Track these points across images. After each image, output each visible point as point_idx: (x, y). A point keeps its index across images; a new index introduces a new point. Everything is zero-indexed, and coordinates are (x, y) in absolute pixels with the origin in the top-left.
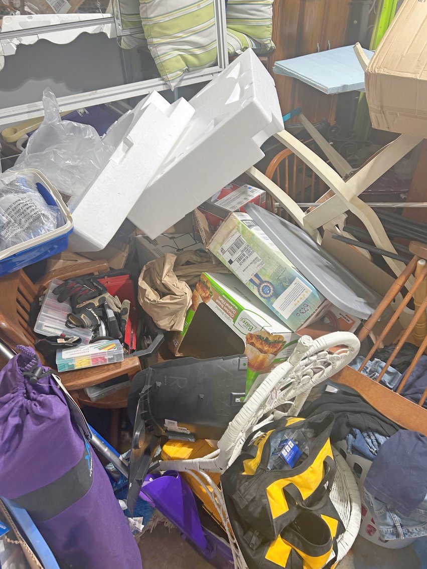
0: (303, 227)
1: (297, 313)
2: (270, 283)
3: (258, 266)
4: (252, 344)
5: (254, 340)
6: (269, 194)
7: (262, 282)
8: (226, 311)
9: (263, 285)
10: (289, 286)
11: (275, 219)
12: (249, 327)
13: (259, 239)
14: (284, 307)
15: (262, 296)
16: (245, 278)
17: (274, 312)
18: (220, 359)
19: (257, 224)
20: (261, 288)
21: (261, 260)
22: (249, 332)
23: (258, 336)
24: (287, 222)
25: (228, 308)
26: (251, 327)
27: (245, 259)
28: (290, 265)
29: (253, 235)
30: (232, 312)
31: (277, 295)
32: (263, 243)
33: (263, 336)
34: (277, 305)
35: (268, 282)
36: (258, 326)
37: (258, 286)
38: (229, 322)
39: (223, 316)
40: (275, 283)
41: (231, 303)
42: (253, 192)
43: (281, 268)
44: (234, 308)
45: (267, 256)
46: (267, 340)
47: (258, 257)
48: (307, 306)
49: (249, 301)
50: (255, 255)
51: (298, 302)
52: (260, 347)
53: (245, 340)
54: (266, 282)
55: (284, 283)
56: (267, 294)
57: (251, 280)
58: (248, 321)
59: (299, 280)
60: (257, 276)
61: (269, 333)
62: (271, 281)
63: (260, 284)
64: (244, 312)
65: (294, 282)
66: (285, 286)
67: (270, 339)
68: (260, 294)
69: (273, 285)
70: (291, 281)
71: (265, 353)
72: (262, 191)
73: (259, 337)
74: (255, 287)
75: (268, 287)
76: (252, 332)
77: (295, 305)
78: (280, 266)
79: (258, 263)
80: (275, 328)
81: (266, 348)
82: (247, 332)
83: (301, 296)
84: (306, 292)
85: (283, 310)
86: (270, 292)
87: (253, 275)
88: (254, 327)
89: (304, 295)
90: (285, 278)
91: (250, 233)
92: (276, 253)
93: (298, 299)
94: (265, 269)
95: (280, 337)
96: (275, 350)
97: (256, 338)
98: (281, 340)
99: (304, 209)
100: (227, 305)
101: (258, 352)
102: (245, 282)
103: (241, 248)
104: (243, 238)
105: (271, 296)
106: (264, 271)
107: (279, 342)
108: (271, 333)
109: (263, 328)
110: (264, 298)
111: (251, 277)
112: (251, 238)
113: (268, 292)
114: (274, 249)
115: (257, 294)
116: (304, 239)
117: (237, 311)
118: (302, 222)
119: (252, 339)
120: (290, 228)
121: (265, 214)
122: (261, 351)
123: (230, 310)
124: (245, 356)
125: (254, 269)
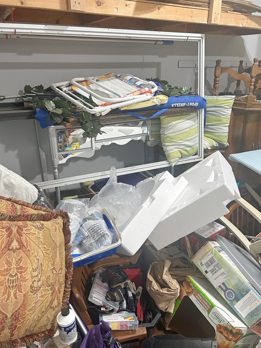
0: (250, 252)
1: (251, 315)
2: (233, 291)
3: (225, 278)
4: (221, 332)
5: (222, 330)
6: (227, 229)
7: (227, 289)
8: (203, 305)
9: (228, 291)
10: (246, 295)
11: (232, 245)
12: (219, 320)
13: (225, 260)
14: (242, 309)
15: (227, 299)
16: (216, 284)
17: (236, 311)
18: (199, 339)
19: (223, 250)
20: (226, 293)
21: (227, 274)
22: (219, 323)
23: (225, 327)
24: (239, 247)
25: (204, 303)
26: (220, 320)
27: (216, 272)
28: (246, 281)
29: (222, 257)
30: (207, 307)
31: (237, 299)
32: (228, 264)
33: (228, 328)
34: (237, 306)
35: (231, 290)
36: (225, 320)
37: (225, 291)
38: (205, 314)
39: (201, 308)
40: (236, 291)
41: (207, 300)
42: (218, 226)
43: (240, 281)
44: (208, 304)
45: (230, 272)
46: (231, 331)
47: (225, 272)
48: (259, 311)
49: (218, 300)
50: (222, 270)
51: (252, 307)
52: (226, 335)
53: (215, 329)
54: (230, 289)
55: (242, 292)
56: (230, 297)
57: (220, 286)
58: (218, 316)
59: (252, 292)
60: (223, 284)
61: (233, 327)
62: (233, 289)
63: (226, 290)
64: (215, 308)
65: (249, 293)
66: (243, 295)
67: (234, 331)
68: (226, 297)
69: (234, 293)
70: (247, 291)
71: (230, 340)
72: (223, 227)
73: (226, 329)
74: (222, 291)
75: (232, 293)
76: (221, 324)
77: (250, 309)
78: (239, 281)
79: (225, 276)
80: (237, 324)
81: (230, 337)
82: (217, 323)
83: (254, 303)
84: (258, 301)
85: (242, 311)
86: (232, 296)
87: (221, 283)
88: (222, 321)
89: (256, 303)
90: (243, 289)
91: (220, 255)
92: (236, 271)
93: (252, 305)
94: (229, 281)
95: (240, 330)
96: (236, 339)
97: (224, 329)
98: (240, 332)
99: (250, 240)
100: (204, 301)
101: (225, 339)
102: (216, 287)
103: (214, 264)
104: (215, 258)
105: (233, 300)
106: (229, 282)
107: (239, 334)
108: (234, 326)
109: (229, 322)
110: (229, 300)
111: (220, 284)
112: (221, 259)
113: (231, 296)
114: (235, 268)
115: (224, 297)
116: (252, 260)
117: (211, 307)
118: (249, 248)
119: (221, 329)
120: (242, 252)
121: (227, 243)
122: (227, 339)
123: (206, 305)
124: (216, 340)
125: (222, 279)
